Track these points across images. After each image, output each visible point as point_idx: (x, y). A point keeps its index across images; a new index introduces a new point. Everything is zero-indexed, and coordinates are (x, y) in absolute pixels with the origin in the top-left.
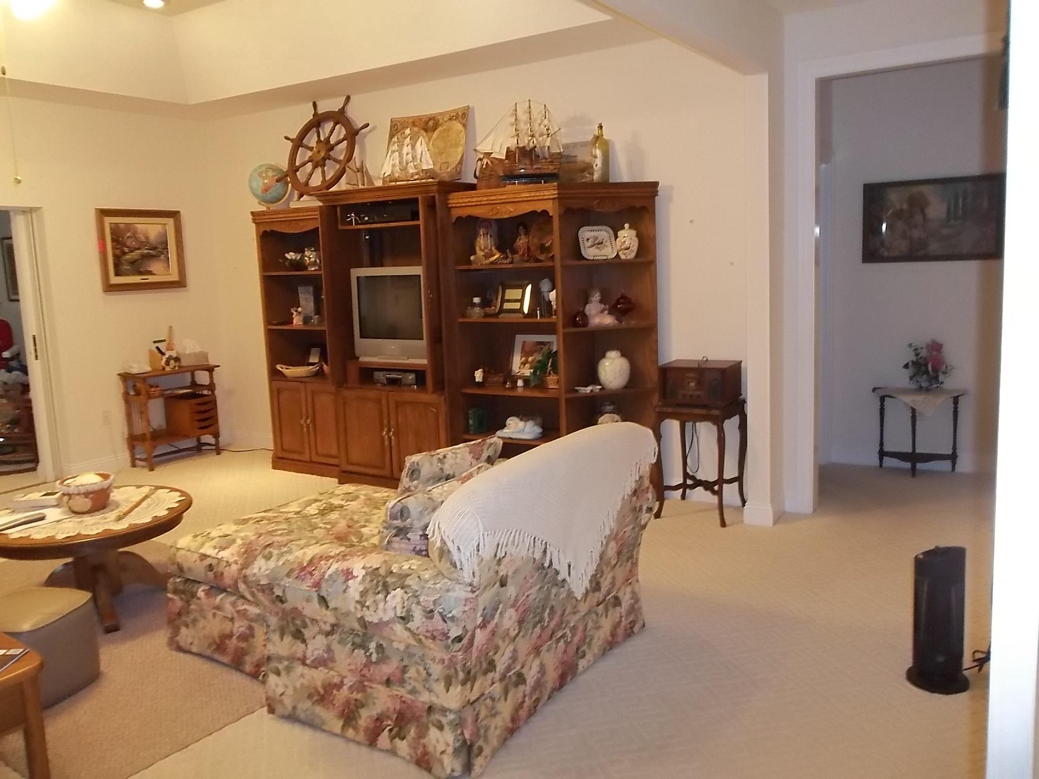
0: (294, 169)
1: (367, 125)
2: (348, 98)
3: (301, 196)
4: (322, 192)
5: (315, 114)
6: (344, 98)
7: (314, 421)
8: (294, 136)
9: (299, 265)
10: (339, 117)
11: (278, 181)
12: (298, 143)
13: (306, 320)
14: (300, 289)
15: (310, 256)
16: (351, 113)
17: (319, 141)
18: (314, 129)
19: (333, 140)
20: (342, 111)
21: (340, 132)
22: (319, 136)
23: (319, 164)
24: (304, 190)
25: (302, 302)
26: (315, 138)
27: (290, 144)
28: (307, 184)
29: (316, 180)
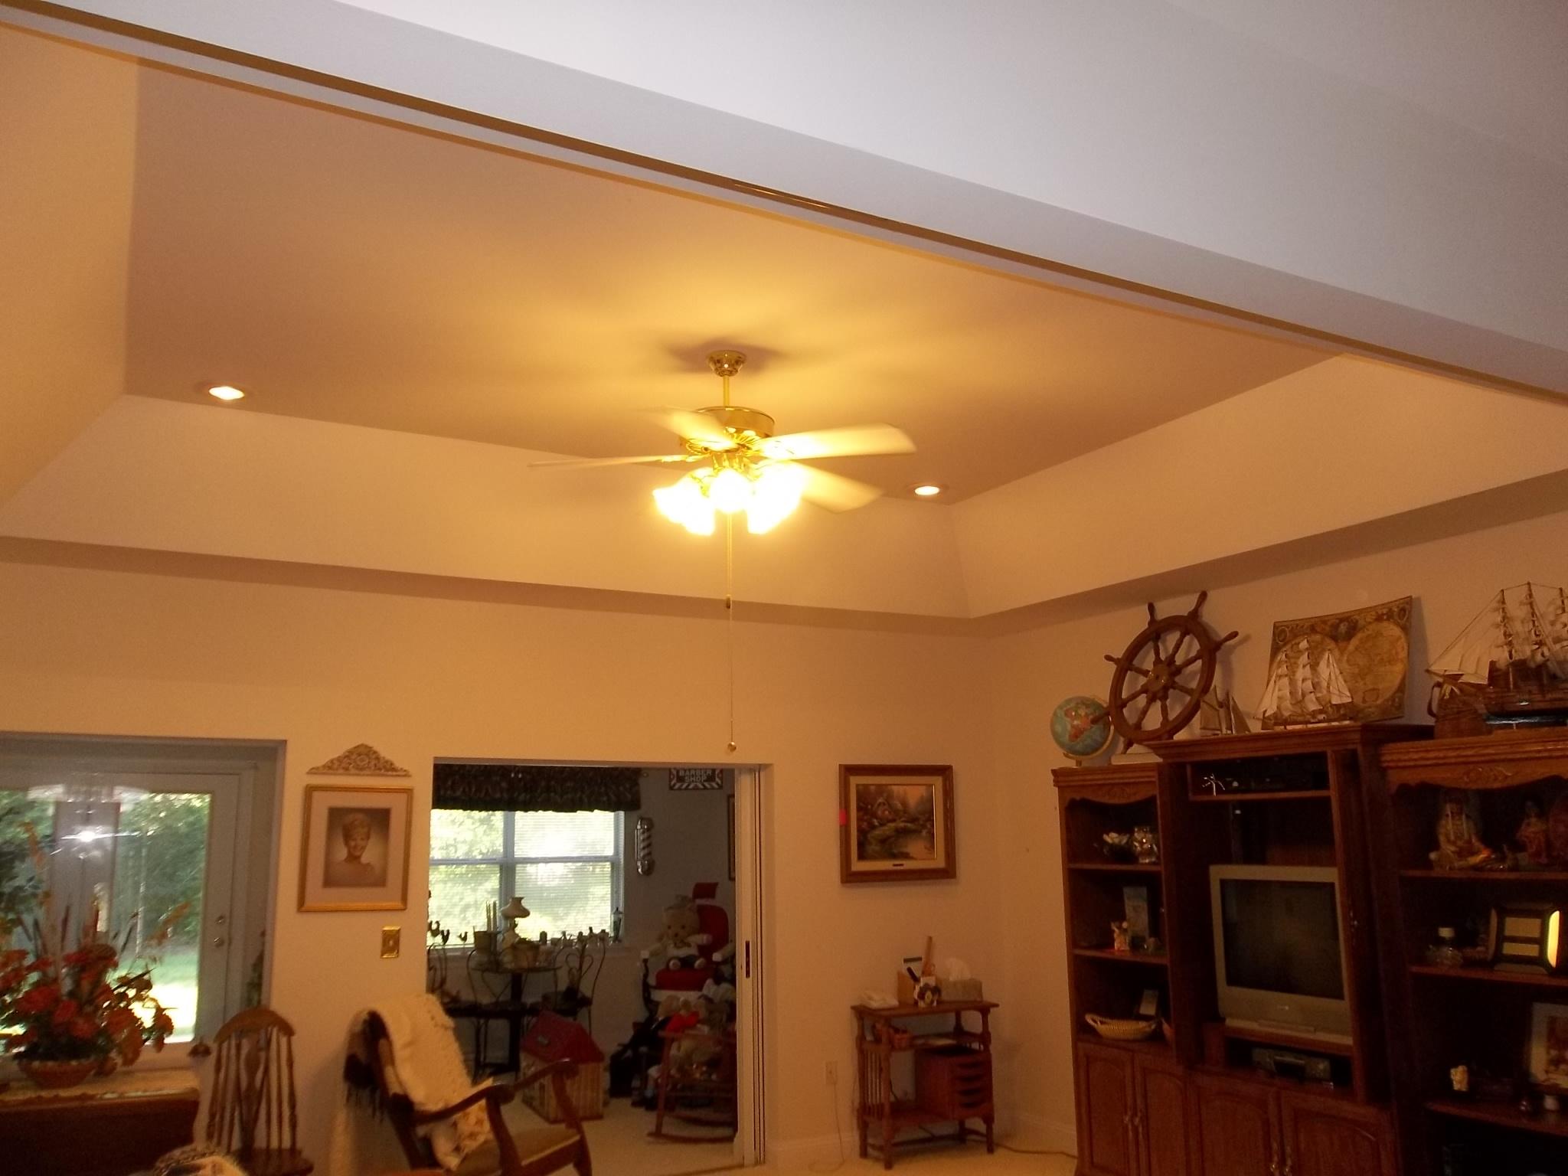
0: (1118, 703)
1: (1234, 635)
2: (1203, 596)
3: (1129, 745)
4: (1159, 740)
5: (1152, 621)
6: (1197, 595)
7: (1146, 1119)
8: (1119, 654)
9: (1125, 854)
10: (1190, 624)
11: (1094, 721)
12: (1126, 665)
13: (1136, 944)
14: (1128, 891)
15: (1143, 840)
16: (1209, 615)
17: (1158, 661)
18: (1151, 644)
19: (1179, 659)
20: (1195, 614)
21: (1192, 646)
22: (1157, 653)
23: (1156, 695)
24: (1134, 735)
25: (1129, 911)
26: (1152, 657)
27: (1112, 667)
28: (1138, 726)
29: (1153, 721)
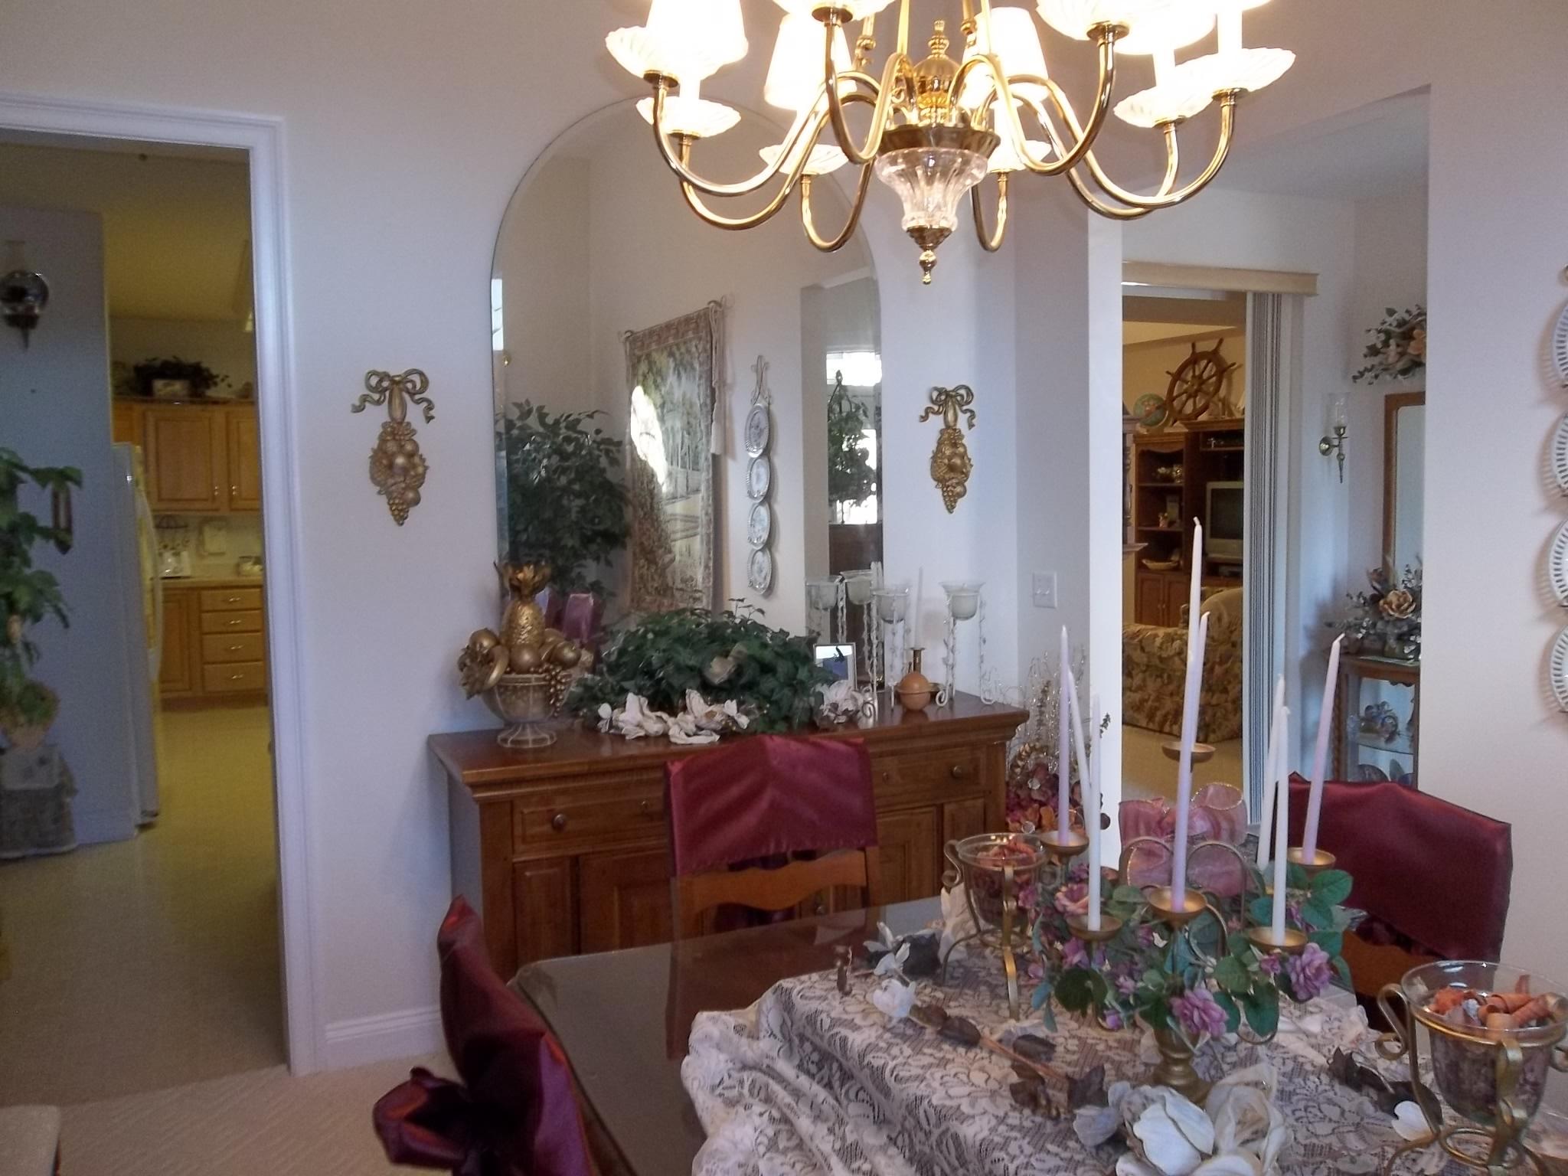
0: (1171, 398)
1: (1234, 364)
2: (1221, 342)
3: (1175, 422)
4: (1188, 420)
5: (1194, 352)
6: (1217, 341)
7: (1168, 607)
8: (1174, 370)
9: (1168, 478)
10: (1214, 356)
11: (1158, 408)
12: (1177, 376)
13: (1171, 523)
14: (1169, 498)
15: (1177, 471)
16: (1224, 352)
17: (1194, 376)
18: (1190, 367)
19: (1205, 376)
20: (1216, 352)
21: (1211, 369)
22: (1194, 372)
23: (1192, 395)
24: (1178, 416)
25: (1169, 509)
26: (1191, 374)
27: (1169, 378)
28: (1180, 411)
29: (1189, 409)
